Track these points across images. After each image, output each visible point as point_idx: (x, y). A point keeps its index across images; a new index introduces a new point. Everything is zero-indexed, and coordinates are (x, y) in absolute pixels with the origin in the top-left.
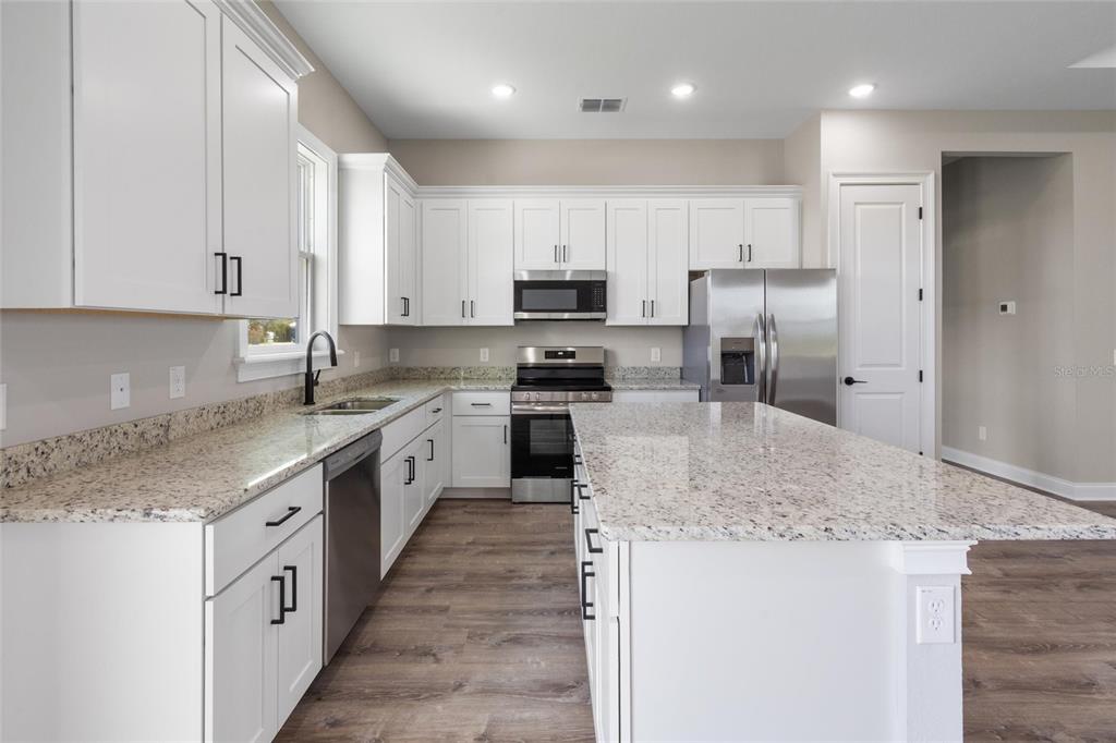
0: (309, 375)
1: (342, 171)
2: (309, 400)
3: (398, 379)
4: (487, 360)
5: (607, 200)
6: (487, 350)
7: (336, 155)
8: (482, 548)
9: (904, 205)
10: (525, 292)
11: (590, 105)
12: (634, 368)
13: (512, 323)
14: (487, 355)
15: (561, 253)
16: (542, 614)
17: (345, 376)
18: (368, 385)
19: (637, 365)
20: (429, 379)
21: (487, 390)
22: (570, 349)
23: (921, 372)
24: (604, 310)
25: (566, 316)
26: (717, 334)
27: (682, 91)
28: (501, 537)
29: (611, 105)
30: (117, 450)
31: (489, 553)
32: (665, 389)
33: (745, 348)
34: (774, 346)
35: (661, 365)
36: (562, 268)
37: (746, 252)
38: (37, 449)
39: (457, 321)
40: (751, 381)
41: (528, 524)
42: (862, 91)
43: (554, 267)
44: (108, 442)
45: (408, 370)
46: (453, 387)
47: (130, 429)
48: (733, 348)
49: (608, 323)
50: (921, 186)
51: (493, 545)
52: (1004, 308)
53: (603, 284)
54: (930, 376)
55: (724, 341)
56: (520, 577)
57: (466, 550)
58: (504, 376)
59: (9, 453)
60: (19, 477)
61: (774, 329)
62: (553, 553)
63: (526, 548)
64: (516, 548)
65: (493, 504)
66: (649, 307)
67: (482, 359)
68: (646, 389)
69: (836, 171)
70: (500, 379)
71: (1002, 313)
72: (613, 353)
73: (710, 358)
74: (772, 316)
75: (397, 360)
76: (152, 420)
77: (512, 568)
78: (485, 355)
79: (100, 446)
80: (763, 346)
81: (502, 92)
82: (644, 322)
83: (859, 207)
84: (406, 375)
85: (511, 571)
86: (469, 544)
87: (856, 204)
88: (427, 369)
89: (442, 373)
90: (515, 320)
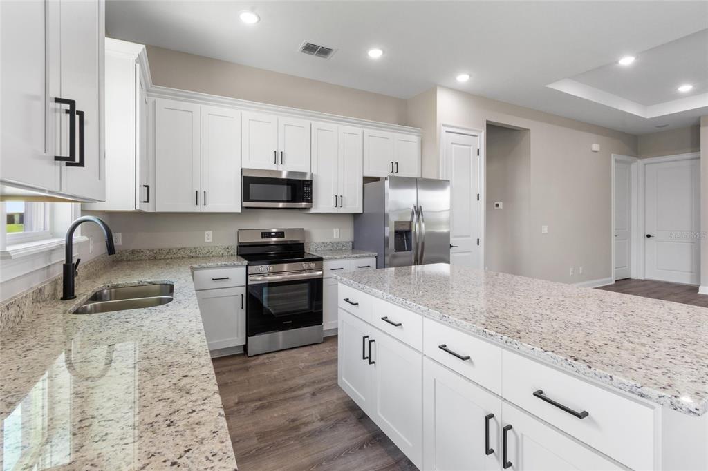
0: (68, 265)
2: (68, 294)
3: (121, 261)
4: (211, 240)
5: (312, 122)
6: (210, 232)
8: (253, 405)
9: (472, 147)
10: (251, 186)
11: (310, 48)
12: (323, 243)
13: (240, 211)
14: (211, 236)
15: (279, 157)
16: (347, 453)
19: (325, 241)
20: (155, 259)
21: (226, 266)
22: (281, 231)
23: (478, 240)
24: (310, 201)
25: (281, 205)
26: (393, 218)
27: (375, 54)
28: (262, 390)
29: (325, 52)
31: (262, 408)
32: (357, 257)
33: (407, 228)
34: (423, 225)
35: (340, 240)
36: (279, 169)
37: (395, 166)
39: (189, 207)
40: (409, 249)
41: (275, 373)
42: (463, 78)
43: (274, 168)
45: (133, 252)
48: (401, 228)
49: (312, 211)
50: (478, 138)
51: (260, 399)
52: (497, 205)
53: (310, 183)
54: (482, 242)
55: (397, 223)
56: (306, 424)
57: (239, 411)
58: (226, 253)
61: (422, 215)
62: (314, 394)
63: (288, 395)
64: (282, 397)
65: (231, 361)
66: (340, 200)
67: (206, 240)
68: (345, 258)
69: (445, 123)
70: (222, 255)
71: (496, 208)
73: (387, 234)
74: (421, 207)
75: (120, 243)
77: (292, 417)
78: (208, 237)
80: (417, 226)
81: (249, 18)
82: (336, 211)
83: (454, 145)
84: (130, 258)
85: (293, 421)
86: (238, 404)
87: (452, 143)
88: (153, 250)
89: (168, 253)
90: (242, 208)
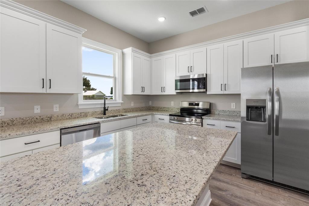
0: (105, 108)
1: (123, 54)
2: (105, 114)
6: (173, 102)
7: (121, 50)
13: (175, 94)
14: (173, 104)
15: (190, 69)
17: (124, 108)
18: (137, 111)
20: (158, 110)
21: (163, 115)
22: (196, 103)
26: (244, 97)
29: (201, 10)
30: (34, 121)
32: (224, 120)
33: (261, 104)
36: (191, 74)
37: (275, 58)
38: (10, 120)
39: (160, 93)
40: (265, 121)
43: (188, 74)
44: (31, 120)
45: (153, 107)
46: (154, 113)
47: (38, 117)
48: (253, 104)
49: (208, 93)
55: (248, 100)
58: (177, 111)
59: (3, 120)
60: (5, 125)
66: (224, 87)
68: (216, 119)
72: (215, 104)
74: (277, 89)
75: (151, 104)
76: (45, 116)
79: (29, 120)
81: (161, 20)
82: (222, 93)
88: (157, 107)
